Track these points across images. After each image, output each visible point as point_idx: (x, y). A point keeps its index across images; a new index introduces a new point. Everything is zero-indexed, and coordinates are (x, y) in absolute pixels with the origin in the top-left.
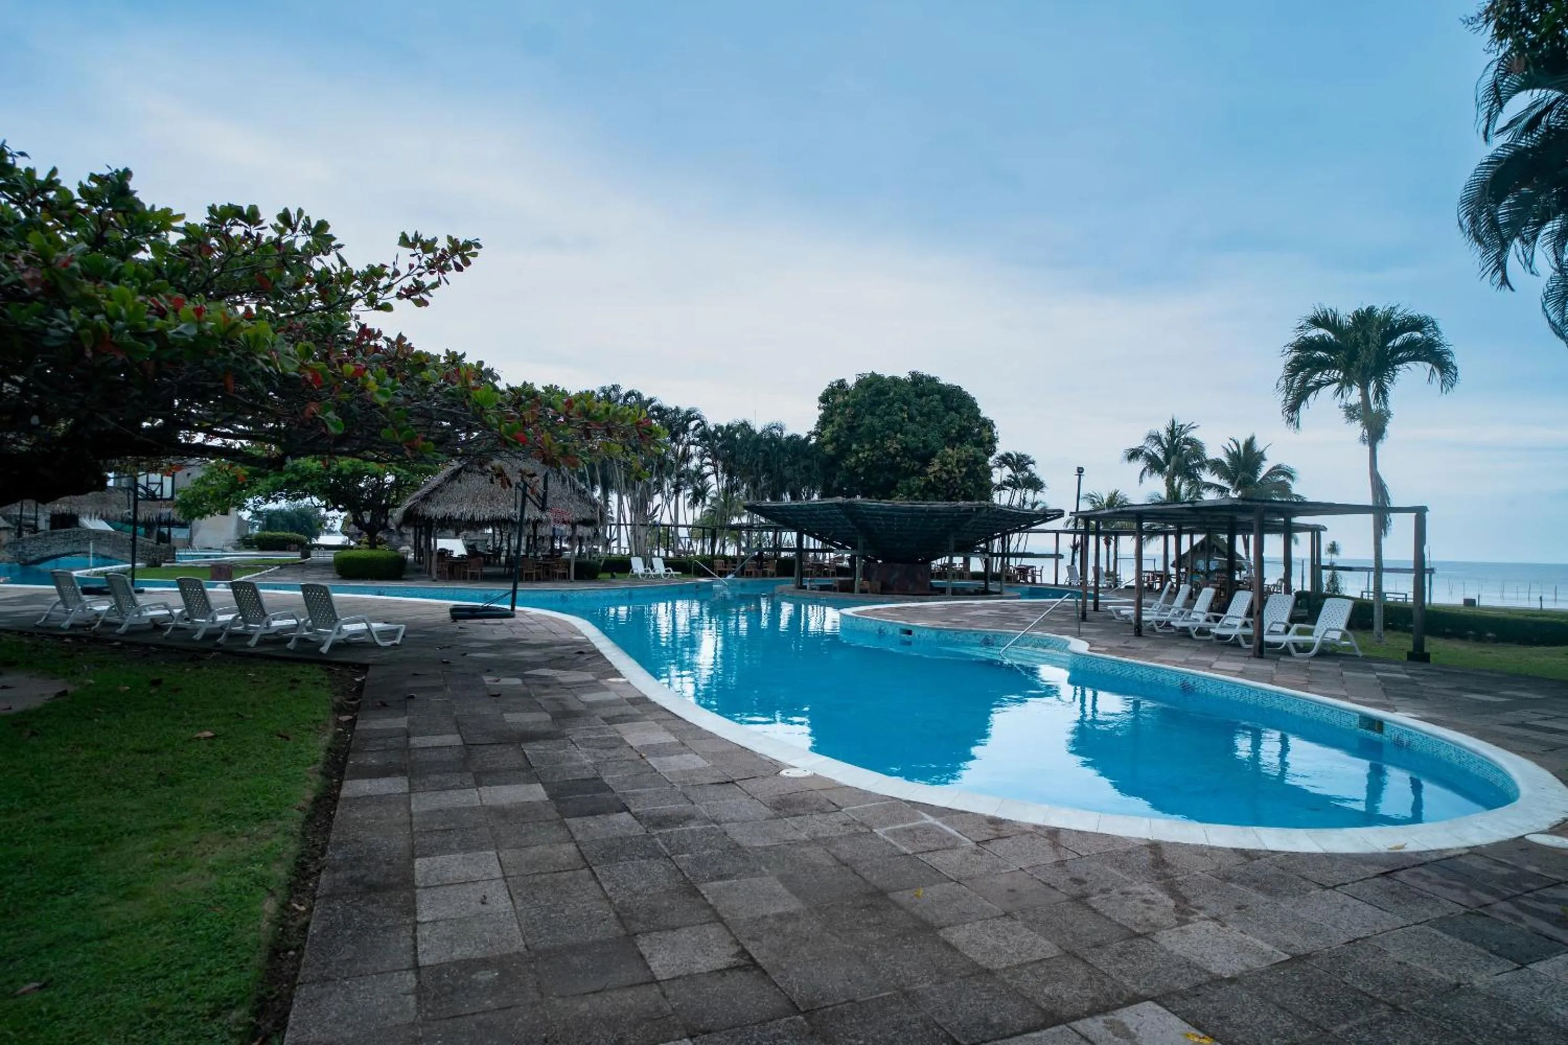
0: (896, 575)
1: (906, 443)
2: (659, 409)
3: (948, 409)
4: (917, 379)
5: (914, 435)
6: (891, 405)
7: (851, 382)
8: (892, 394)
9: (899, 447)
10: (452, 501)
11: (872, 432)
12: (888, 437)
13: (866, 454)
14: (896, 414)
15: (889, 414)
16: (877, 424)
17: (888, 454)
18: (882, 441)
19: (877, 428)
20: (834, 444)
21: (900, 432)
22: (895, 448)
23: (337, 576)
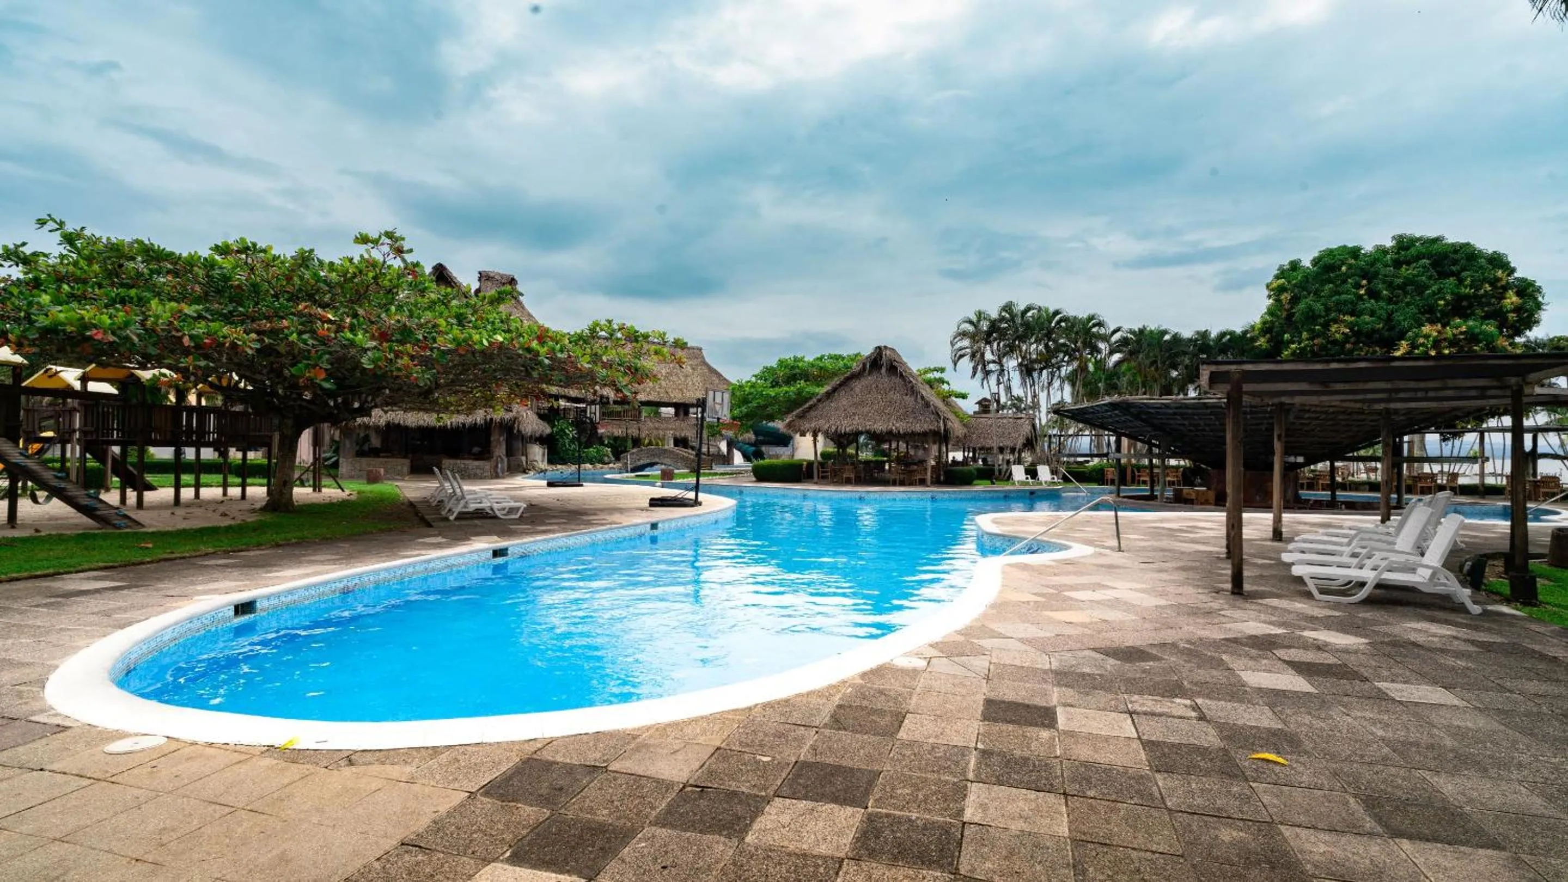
11: (1311, 317)
12: (1336, 321)
13: (1302, 345)
14: (1347, 292)
15: (1339, 294)
16: (1318, 307)
17: (1335, 342)
18: (1326, 326)
19: (1317, 313)
20: (1268, 336)
21: (1352, 314)
22: (1343, 333)
23: (754, 479)
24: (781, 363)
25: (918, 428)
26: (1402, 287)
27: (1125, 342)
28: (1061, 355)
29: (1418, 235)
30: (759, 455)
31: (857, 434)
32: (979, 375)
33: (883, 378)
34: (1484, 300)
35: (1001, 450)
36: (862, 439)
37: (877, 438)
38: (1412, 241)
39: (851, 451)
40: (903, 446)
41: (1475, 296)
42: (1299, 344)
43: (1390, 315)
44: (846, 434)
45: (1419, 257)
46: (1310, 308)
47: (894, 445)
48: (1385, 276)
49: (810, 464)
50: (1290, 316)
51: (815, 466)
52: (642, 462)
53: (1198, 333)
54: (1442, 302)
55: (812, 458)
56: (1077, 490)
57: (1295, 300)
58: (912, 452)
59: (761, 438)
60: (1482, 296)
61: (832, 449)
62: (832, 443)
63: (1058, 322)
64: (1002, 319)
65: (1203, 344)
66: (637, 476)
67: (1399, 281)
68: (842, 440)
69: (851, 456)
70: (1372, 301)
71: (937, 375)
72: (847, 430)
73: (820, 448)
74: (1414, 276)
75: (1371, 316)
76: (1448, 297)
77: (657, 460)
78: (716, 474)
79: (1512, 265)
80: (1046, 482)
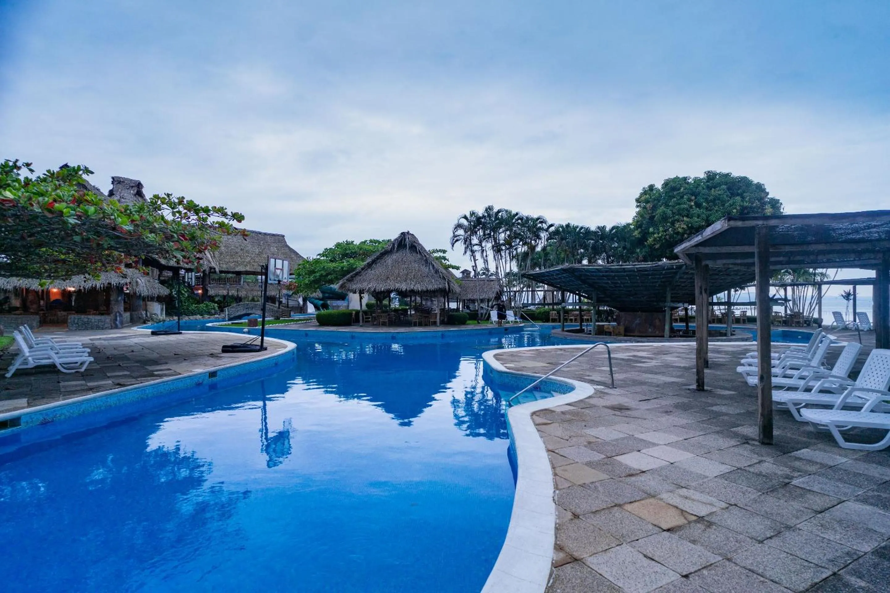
0: (637, 321)
1: (691, 224)
2: (521, 219)
3: (733, 195)
4: (711, 176)
5: (699, 216)
6: (682, 197)
7: (659, 185)
8: (682, 189)
9: (685, 226)
10: (364, 280)
11: (664, 218)
12: (678, 221)
13: (660, 235)
14: (685, 203)
15: (679, 204)
16: (669, 212)
17: (678, 233)
18: (673, 223)
19: (668, 215)
20: (639, 230)
21: (687, 216)
22: (683, 228)
23: (318, 324)
24: (338, 245)
25: (430, 287)
26: (714, 201)
27: (557, 232)
28: (518, 240)
29: (718, 172)
30: (325, 306)
31: (389, 292)
32: (469, 253)
33: (407, 255)
34: (755, 210)
35: (482, 301)
36: (392, 295)
37: (402, 294)
38: (715, 174)
39: (386, 302)
40: (418, 299)
41: (751, 208)
42: (658, 233)
43: (708, 217)
44: (381, 292)
45: (719, 185)
46: (664, 212)
47: (413, 299)
48: (703, 194)
49: (357, 312)
50: (652, 218)
51: (361, 314)
52: (239, 313)
53: (599, 228)
54: (735, 211)
55: (359, 309)
56: (533, 326)
57: (654, 208)
58: (424, 303)
59: (327, 295)
60: (754, 208)
61: (373, 301)
62: (373, 298)
63: (517, 220)
64: (484, 217)
65: (602, 234)
66: (232, 323)
67: (711, 198)
68: (379, 296)
69: (386, 306)
70: (698, 209)
71: (442, 254)
72: (382, 289)
73: (365, 301)
74: (720, 195)
75: (698, 218)
76: (738, 208)
77: (250, 312)
78: (293, 320)
79: (767, 191)
80: (512, 322)
